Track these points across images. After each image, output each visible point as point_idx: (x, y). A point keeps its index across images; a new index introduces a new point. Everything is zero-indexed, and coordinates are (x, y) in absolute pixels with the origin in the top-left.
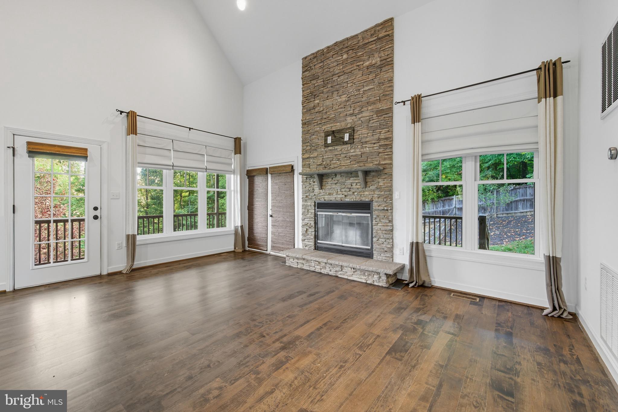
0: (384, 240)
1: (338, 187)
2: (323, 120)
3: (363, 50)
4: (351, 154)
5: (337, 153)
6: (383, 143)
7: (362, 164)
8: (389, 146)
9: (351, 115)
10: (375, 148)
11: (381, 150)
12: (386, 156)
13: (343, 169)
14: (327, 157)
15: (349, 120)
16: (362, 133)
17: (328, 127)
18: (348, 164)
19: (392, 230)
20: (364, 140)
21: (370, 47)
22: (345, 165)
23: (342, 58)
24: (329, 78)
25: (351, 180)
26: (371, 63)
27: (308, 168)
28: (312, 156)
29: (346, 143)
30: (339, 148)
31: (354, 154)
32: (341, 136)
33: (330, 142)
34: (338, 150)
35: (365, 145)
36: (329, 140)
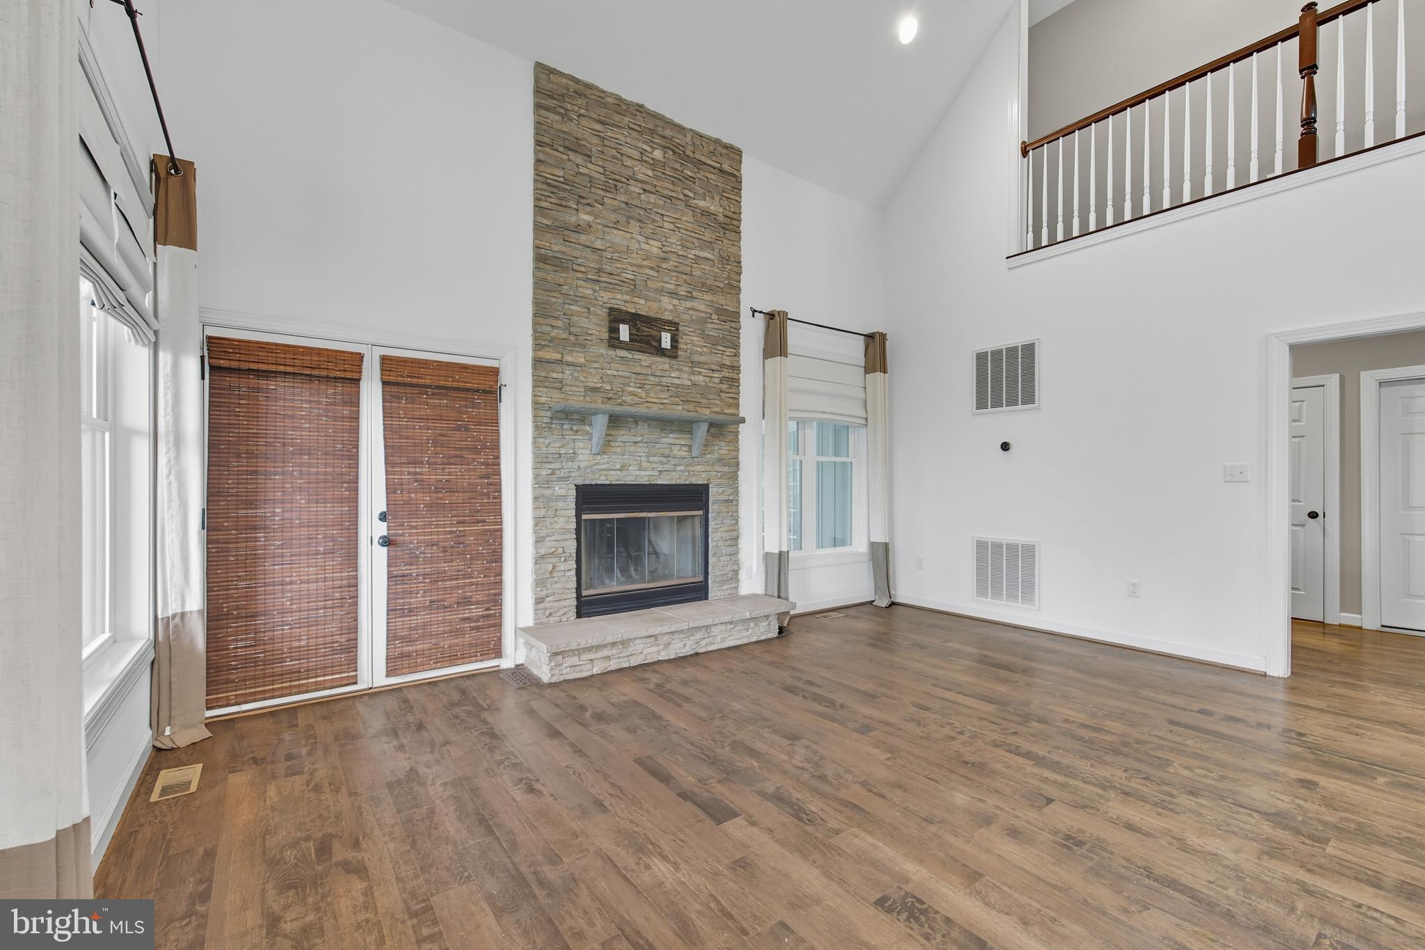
0: (728, 558)
1: (642, 450)
2: (604, 275)
3: (696, 170)
4: (670, 380)
5: (638, 370)
6: (727, 375)
7: (691, 407)
8: (734, 382)
9: (673, 294)
10: (715, 380)
11: (724, 387)
12: (731, 400)
13: (655, 410)
14: (616, 373)
15: (667, 302)
16: (691, 341)
17: (620, 300)
18: (665, 401)
19: (737, 538)
20: (697, 358)
21: (710, 176)
22: (660, 404)
23: (651, 153)
24: (618, 177)
25: (671, 438)
26: (708, 208)
27: (556, 391)
28: (569, 359)
29: (661, 352)
30: (645, 359)
31: (677, 381)
32: (654, 333)
33: (627, 339)
34: (643, 364)
35: (697, 369)
36: (624, 332)
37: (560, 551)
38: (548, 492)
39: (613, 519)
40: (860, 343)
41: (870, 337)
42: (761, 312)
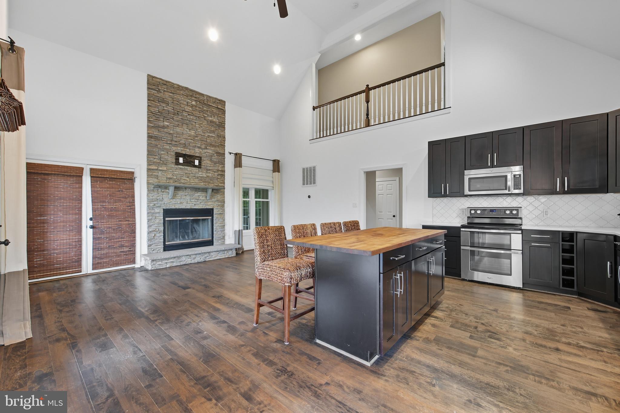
0: (220, 232)
1: (188, 197)
2: (174, 142)
3: (208, 108)
4: (199, 175)
5: (187, 172)
6: (220, 173)
7: (207, 184)
8: (223, 176)
9: (199, 147)
10: (215, 175)
11: (219, 177)
12: (222, 181)
13: (193, 185)
14: (178, 173)
15: (197, 150)
16: (206, 162)
17: (179, 150)
18: (196, 182)
19: (224, 226)
20: (208, 168)
21: (213, 109)
22: (194, 182)
23: (191, 102)
24: (178, 111)
25: (199, 194)
26: (213, 120)
27: (155, 179)
28: (161, 169)
29: (196, 166)
30: (189, 168)
31: (201, 175)
32: (192, 160)
33: (182, 162)
34: (188, 170)
35: (209, 171)
36: (181, 160)
37: (157, 230)
38: (153, 211)
39: (177, 220)
40: (271, 163)
41: (274, 161)
42: (232, 153)
